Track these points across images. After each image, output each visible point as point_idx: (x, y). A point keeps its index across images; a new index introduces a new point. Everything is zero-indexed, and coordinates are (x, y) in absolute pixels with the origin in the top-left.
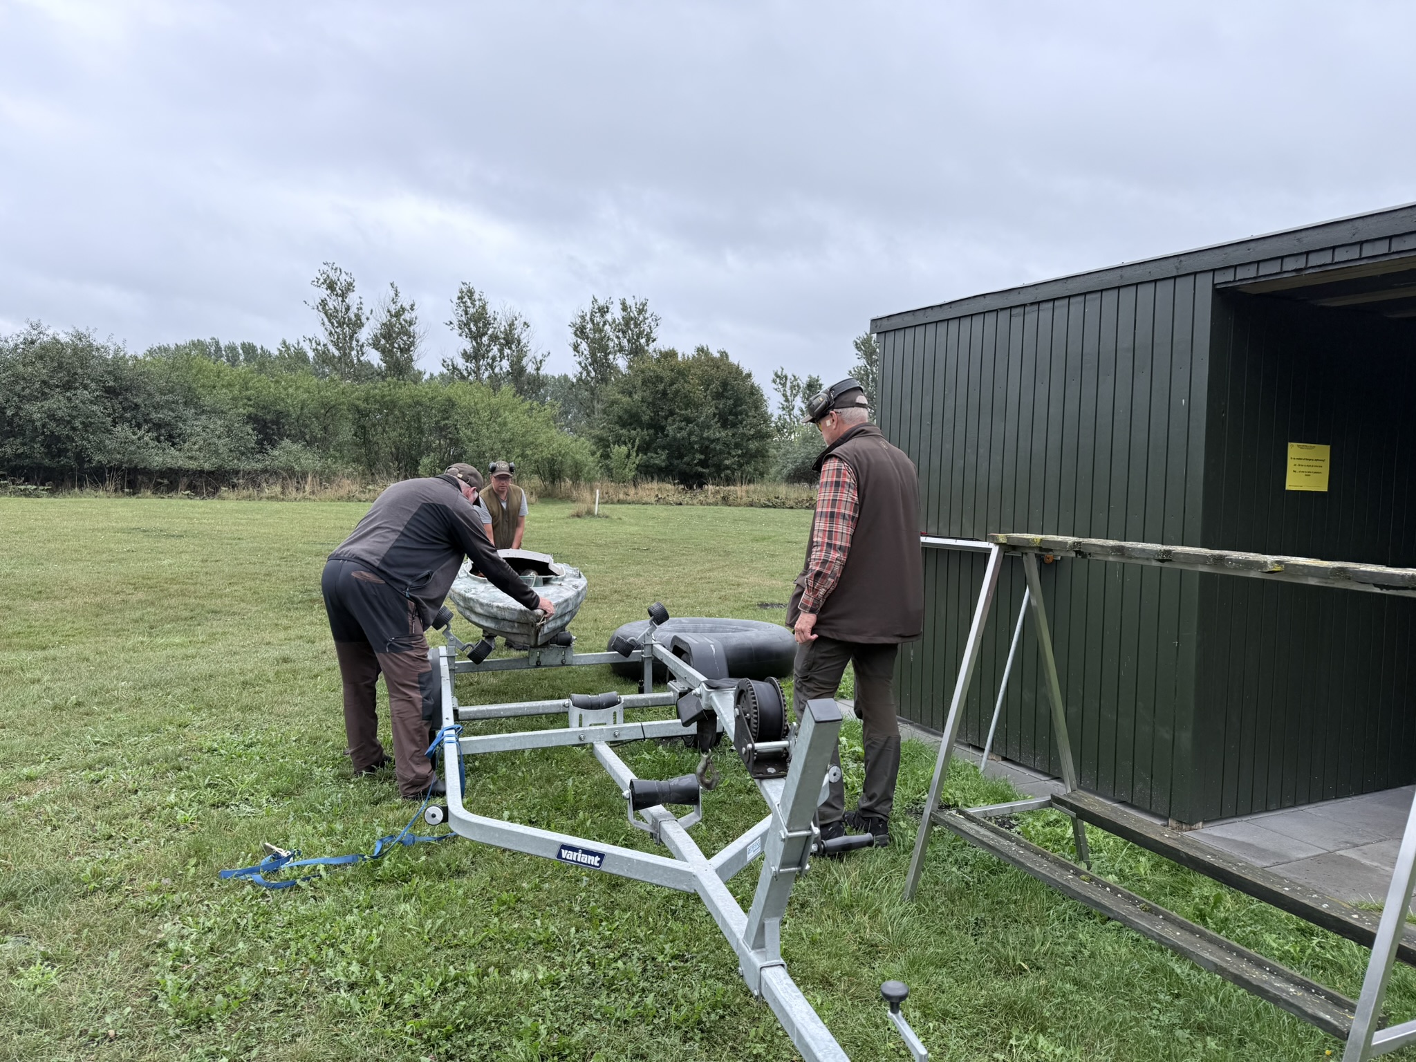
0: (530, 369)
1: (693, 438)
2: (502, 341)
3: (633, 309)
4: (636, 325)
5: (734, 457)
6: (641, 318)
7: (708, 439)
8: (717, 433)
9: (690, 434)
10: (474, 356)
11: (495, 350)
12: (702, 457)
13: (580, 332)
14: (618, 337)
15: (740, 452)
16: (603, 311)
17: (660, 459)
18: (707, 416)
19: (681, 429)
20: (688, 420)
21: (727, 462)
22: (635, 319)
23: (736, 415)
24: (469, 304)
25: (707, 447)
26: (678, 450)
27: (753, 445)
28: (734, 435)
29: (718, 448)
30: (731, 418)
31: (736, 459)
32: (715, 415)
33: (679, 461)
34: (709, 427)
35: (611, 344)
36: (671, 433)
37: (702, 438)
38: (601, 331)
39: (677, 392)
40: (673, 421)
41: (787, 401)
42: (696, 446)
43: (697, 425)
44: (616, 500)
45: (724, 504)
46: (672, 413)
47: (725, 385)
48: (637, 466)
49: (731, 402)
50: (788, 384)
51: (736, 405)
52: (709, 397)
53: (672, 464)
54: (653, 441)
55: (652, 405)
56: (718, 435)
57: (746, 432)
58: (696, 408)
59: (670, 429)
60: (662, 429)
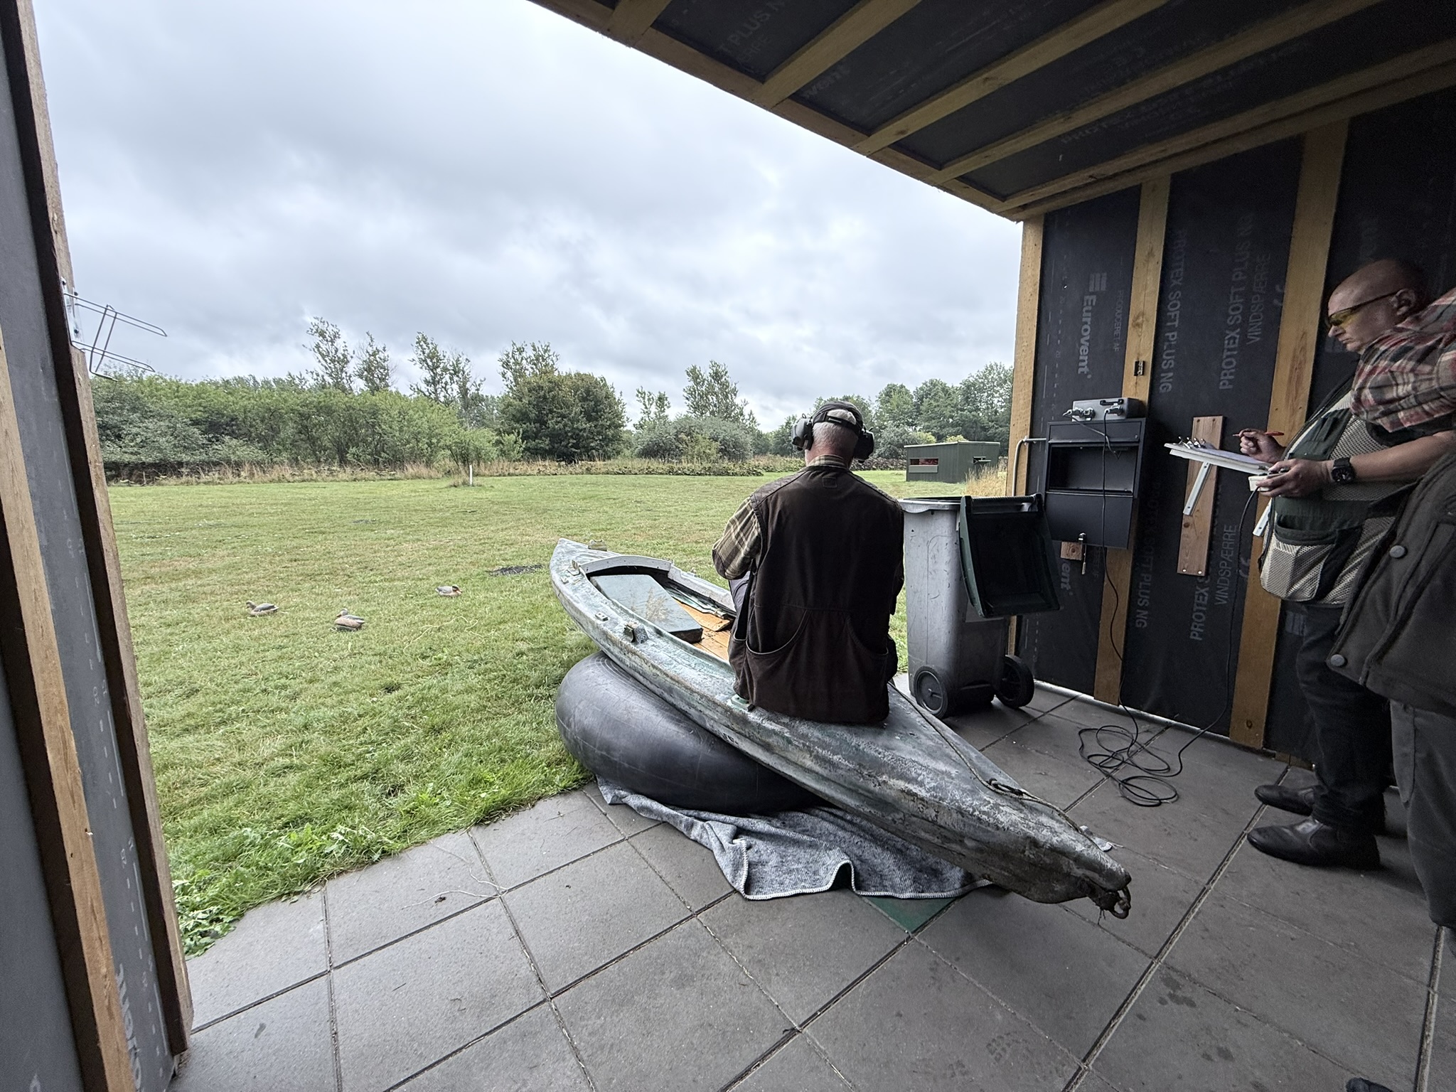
0: (473, 390)
1: (567, 429)
2: (452, 372)
3: (541, 349)
4: (544, 360)
5: (597, 441)
6: (547, 355)
7: (577, 428)
8: (584, 425)
9: (565, 425)
10: (434, 382)
11: (447, 377)
12: (575, 441)
13: (506, 364)
14: (532, 368)
15: (601, 437)
16: (521, 350)
17: (545, 444)
18: (576, 413)
19: (559, 422)
20: (563, 416)
21: (592, 444)
22: (542, 356)
23: (597, 412)
24: (425, 346)
25: (578, 435)
26: (555, 437)
27: (610, 433)
28: (595, 426)
29: (585, 435)
30: (594, 414)
31: (599, 442)
32: (581, 412)
33: (559, 445)
34: (578, 421)
35: (527, 372)
36: (551, 425)
37: (573, 428)
38: (520, 364)
39: (554, 396)
40: (553, 417)
41: (646, 408)
42: (570, 434)
43: (569, 420)
44: (507, 473)
45: (587, 473)
46: (551, 411)
47: (588, 391)
48: (527, 449)
49: (593, 403)
50: (647, 398)
51: (596, 405)
52: (577, 400)
53: (554, 447)
54: (539, 431)
55: (536, 406)
56: (584, 426)
57: (605, 423)
58: (568, 408)
59: (551, 423)
60: (545, 423)
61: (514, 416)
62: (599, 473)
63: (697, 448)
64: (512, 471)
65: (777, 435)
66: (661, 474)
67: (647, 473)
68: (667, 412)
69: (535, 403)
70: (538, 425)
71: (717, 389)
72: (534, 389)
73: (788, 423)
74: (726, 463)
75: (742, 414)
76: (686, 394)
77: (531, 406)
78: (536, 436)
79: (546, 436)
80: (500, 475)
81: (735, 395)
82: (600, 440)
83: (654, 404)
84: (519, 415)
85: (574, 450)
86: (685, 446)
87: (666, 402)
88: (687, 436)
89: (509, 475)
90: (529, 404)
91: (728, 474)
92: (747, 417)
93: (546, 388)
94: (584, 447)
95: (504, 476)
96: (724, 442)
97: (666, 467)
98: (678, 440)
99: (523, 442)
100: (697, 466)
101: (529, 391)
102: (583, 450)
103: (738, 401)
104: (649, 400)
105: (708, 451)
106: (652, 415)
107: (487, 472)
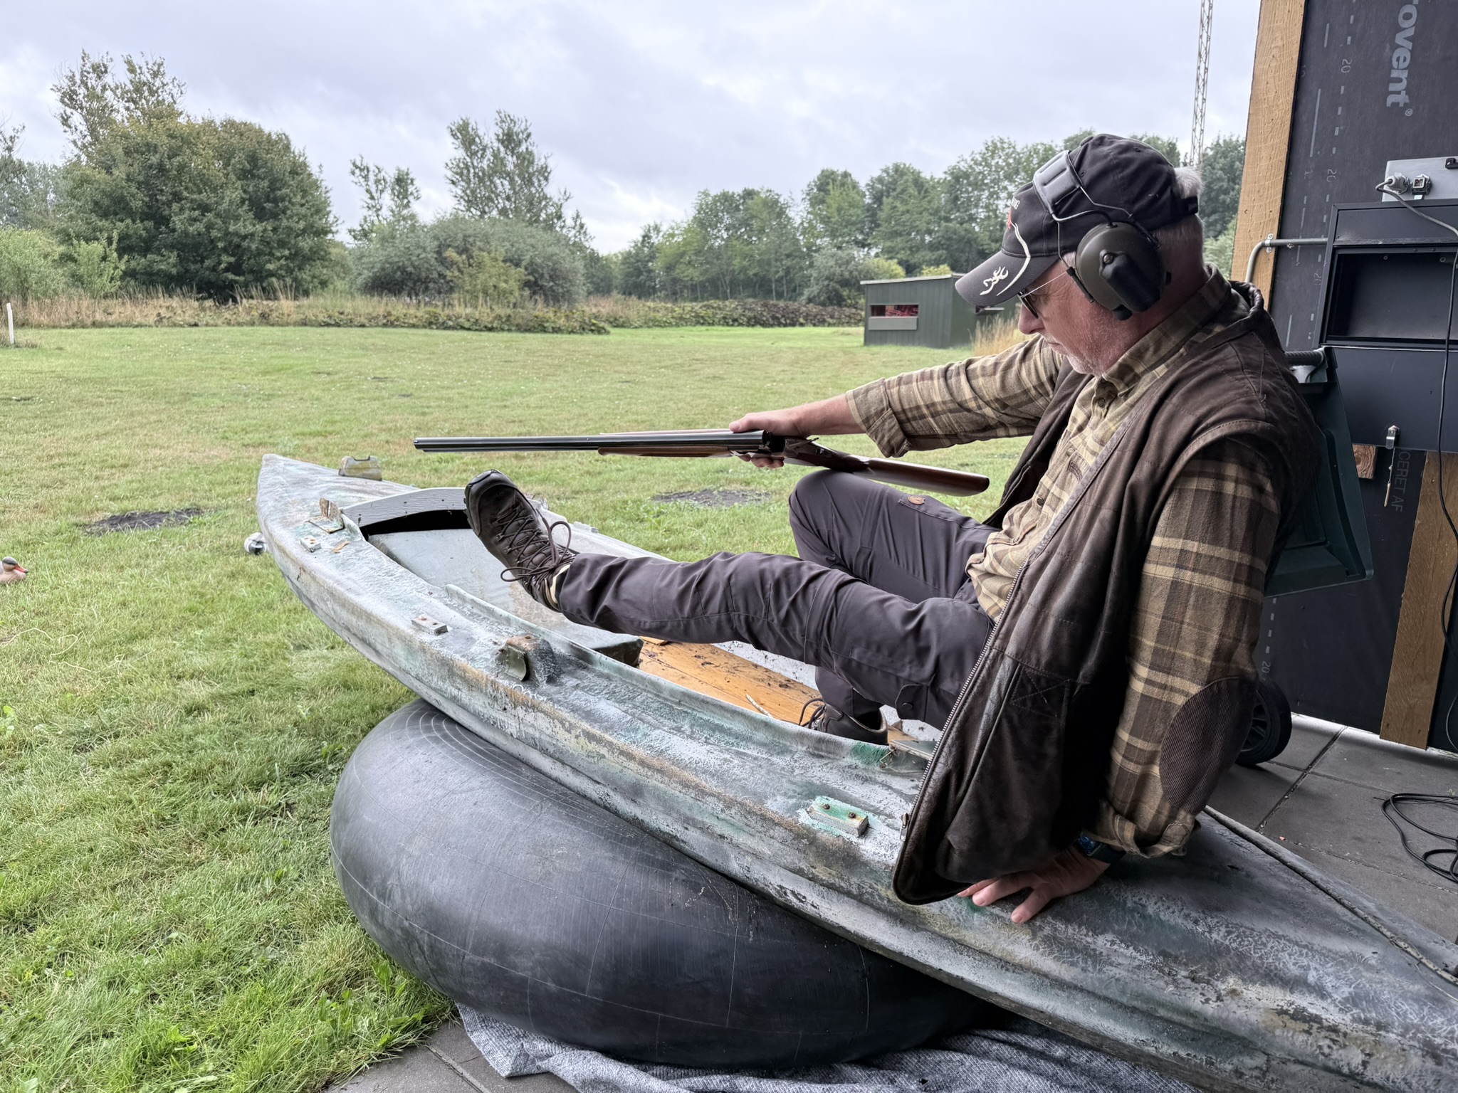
1: (214, 233)
3: (145, 70)
4: (152, 92)
5: (279, 259)
6: (158, 83)
7: (236, 234)
8: (246, 225)
9: (209, 227)
12: (232, 259)
13: (70, 98)
14: (128, 108)
15: (286, 253)
16: (100, 70)
17: (168, 262)
18: (231, 203)
19: (195, 220)
20: (205, 208)
21: (270, 267)
22: (149, 85)
23: (276, 202)
25: (238, 246)
26: (192, 249)
27: (305, 244)
28: (275, 230)
29: (254, 247)
30: (268, 205)
31: (283, 262)
32: (243, 201)
33: (198, 266)
34: (237, 218)
35: (117, 117)
36: (179, 226)
37: (227, 233)
38: (99, 99)
39: (182, 168)
40: (182, 209)
41: (372, 198)
42: (220, 245)
43: (218, 215)
44: (89, 322)
45: (261, 324)
46: (177, 197)
47: (253, 159)
48: (129, 274)
49: (266, 183)
50: (372, 177)
51: (273, 188)
52: (233, 177)
53: (187, 271)
54: (154, 238)
55: (144, 185)
56: (250, 229)
57: (293, 225)
58: (214, 190)
59: (178, 222)
60: (165, 220)
61: (96, 203)
62: (288, 324)
63: (482, 277)
64: (99, 316)
65: (627, 256)
66: (414, 326)
67: (385, 325)
68: (416, 207)
69: (141, 178)
70: (150, 224)
71: (510, 167)
72: (137, 151)
73: (646, 237)
74: (540, 310)
75: (559, 217)
76: (449, 174)
77: (133, 185)
78: (146, 247)
79: (172, 247)
80: (74, 326)
81: (546, 179)
82: (287, 259)
83: (388, 191)
84: (106, 202)
85: (231, 276)
86: (456, 273)
87: (411, 189)
88: (460, 253)
89: (94, 324)
90: (129, 180)
91: (544, 330)
92: (569, 222)
93: (164, 149)
94: (251, 271)
95: (84, 327)
96: (532, 268)
97: (423, 312)
98: (442, 261)
99: (120, 257)
100: (484, 312)
101: (127, 153)
102: (250, 277)
103: (552, 190)
104: (377, 182)
105: (503, 285)
106: (385, 212)
107: (44, 319)
